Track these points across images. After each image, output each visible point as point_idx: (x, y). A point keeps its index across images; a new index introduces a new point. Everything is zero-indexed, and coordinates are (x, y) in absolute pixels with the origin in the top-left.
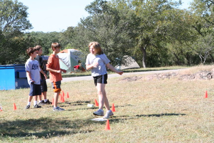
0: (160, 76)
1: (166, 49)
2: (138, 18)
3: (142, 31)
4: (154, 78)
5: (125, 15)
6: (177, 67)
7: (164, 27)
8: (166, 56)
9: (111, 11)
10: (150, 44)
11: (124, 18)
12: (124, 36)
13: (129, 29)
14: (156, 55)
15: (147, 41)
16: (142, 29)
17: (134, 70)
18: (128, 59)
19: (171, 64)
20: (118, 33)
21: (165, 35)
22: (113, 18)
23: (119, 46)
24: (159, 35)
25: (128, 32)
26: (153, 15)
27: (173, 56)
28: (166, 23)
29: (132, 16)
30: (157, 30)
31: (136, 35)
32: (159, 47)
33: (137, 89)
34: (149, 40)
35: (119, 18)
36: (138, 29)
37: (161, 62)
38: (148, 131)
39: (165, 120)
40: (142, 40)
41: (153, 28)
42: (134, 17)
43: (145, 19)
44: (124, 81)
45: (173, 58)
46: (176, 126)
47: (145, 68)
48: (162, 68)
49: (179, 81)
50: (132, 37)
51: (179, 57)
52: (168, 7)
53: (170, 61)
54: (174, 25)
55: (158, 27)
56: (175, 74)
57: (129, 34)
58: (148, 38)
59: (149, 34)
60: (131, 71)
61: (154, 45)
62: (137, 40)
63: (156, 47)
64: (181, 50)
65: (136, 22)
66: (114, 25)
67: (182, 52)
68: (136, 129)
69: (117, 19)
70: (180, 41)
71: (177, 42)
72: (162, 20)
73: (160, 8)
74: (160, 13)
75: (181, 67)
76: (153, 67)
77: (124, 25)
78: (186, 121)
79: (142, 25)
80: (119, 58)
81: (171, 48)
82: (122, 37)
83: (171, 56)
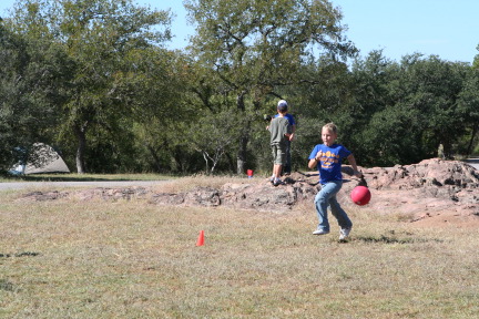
0: (110, 192)
1: (131, 136)
2: (71, 62)
3: (79, 91)
4: (96, 198)
5: (41, 52)
6: (153, 176)
7: (130, 85)
8: (130, 151)
9: (11, 41)
10: (95, 122)
11: (40, 59)
12: (36, 98)
13: (49, 83)
14: (108, 146)
15: (88, 114)
16: (80, 87)
17: (55, 176)
18: (43, 150)
19: (139, 170)
20: (23, 91)
21: (129, 103)
22: (15, 56)
23: (23, 119)
24: (116, 103)
25: (46, 91)
26: (105, 56)
27: (147, 151)
28: (133, 78)
29: (58, 55)
30: (112, 91)
31: (65, 99)
32: (114, 128)
33: (53, 218)
34: (94, 113)
35: (28, 57)
36: (71, 86)
37: (118, 163)
38: (62, 310)
39: (103, 289)
40: (78, 112)
41: (104, 86)
42: (61, 58)
43: (88, 65)
44: (27, 200)
45: (146, 156)
46: (125, 303)
47: (80, 174)
48: (119, 176)
49: (150, 207)
50: (55, 103)
51: (159, 155)
52: (141, 43)
53: (139, 161)
54: (151, 84)
55: (115, 86)
56: (143, 191)
57: (49, 95)
58: (91, 107)
59: (95, 99)
60: (47, 180)
61: (103, 125)
62: (67, 109)
63: (108, 128)
64: (165, 139)
65: (65, 70)
66: (14, 73)
67: (166, 144)
68: (36, 306)
69: (24, 61)
70: (162, 119)
71: (156, 121)
72: (125, 69)
73: (123, 43)
74: (122, 53)
75: (160, 177)
76: (98, 172)
77: (38, 75)
78: (150, 293)
79: (79, 78)
80: (22, 148)
81: (142, 133)
82: (32, 100)
83: (143, 151)
